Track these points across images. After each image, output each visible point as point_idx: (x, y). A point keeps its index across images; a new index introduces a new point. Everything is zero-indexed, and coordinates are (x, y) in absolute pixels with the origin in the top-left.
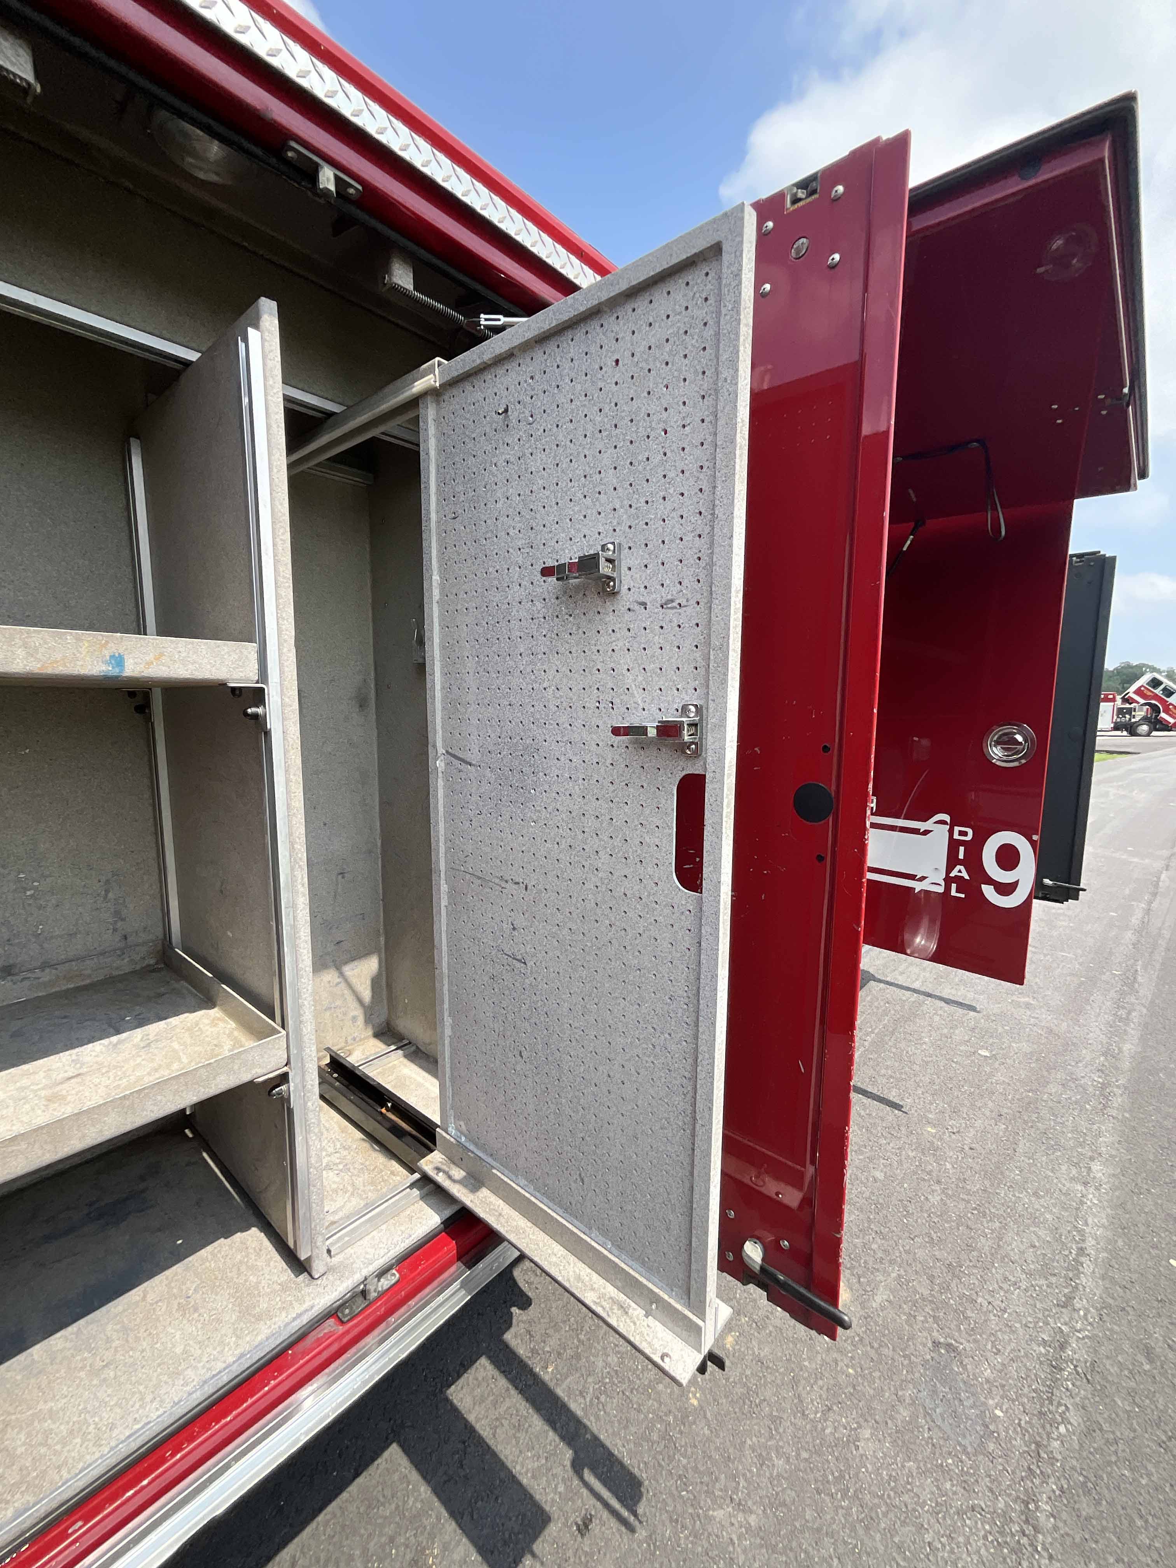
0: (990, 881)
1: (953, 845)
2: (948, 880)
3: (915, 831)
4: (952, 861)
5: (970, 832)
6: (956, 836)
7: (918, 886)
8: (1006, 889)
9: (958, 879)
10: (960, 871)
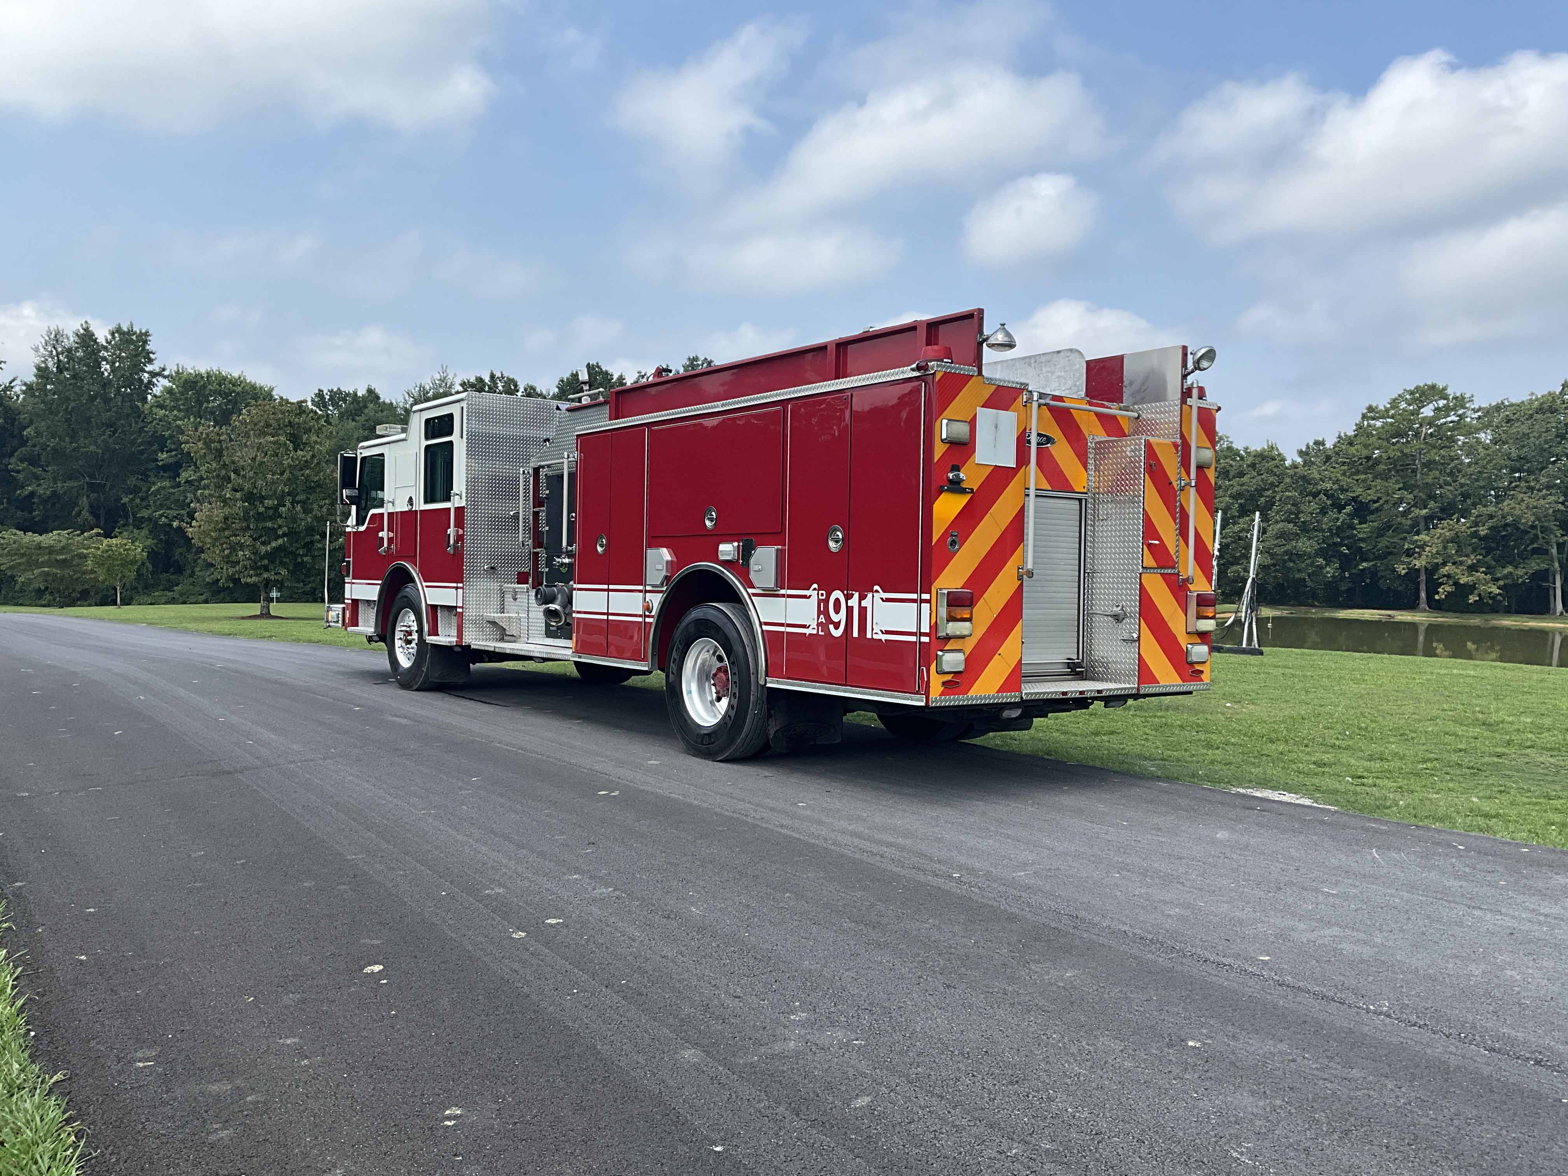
0: (832, 622)
1: (819, 601)
2: (818, 625)
3: (805, 597)
4: (819, 613)
5: (824, 592)
6: (820, 597)
7: (808, 632)
8: (837, 625)
9: (821, 624)
10: (822, 619)
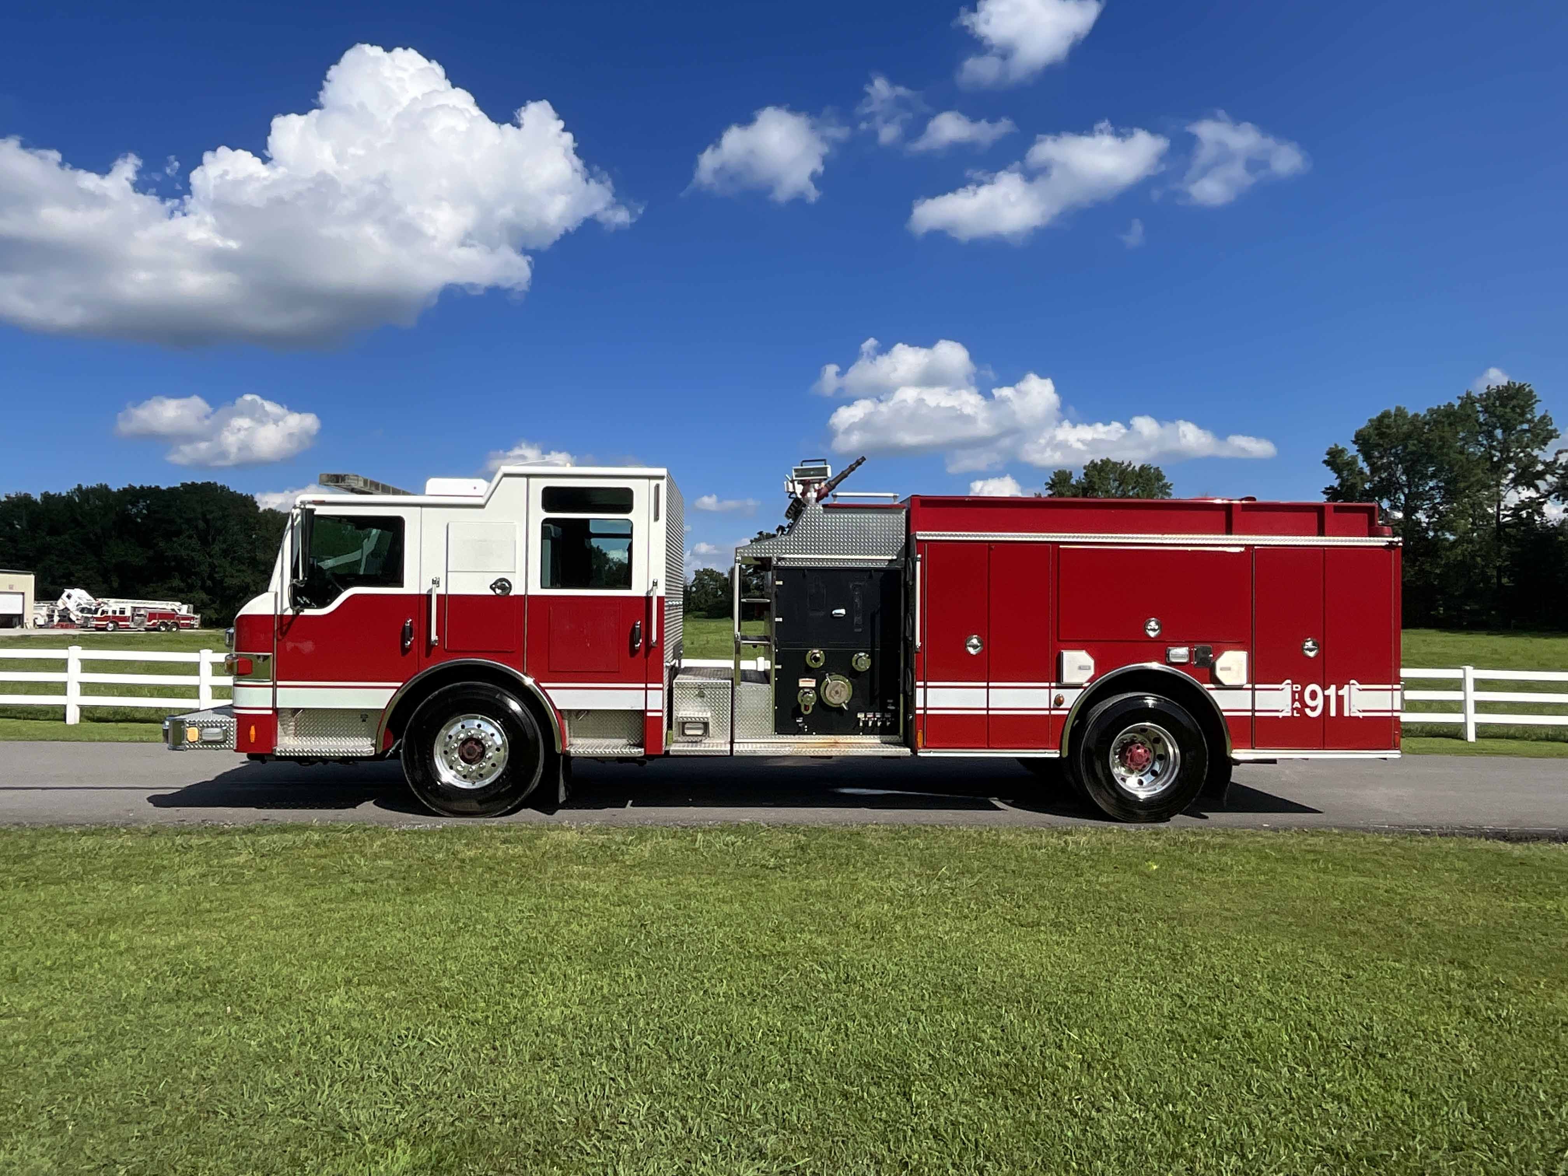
0: (1307, 706)
1: (1294, 693)
2: (1293, 709)
3: (1278, 689)
4: (1294, 700)
5: (1299, 686)
6: (1294, 689)
7: (1280, 715)
8: (1313, 709)
9: (1296, 708)
10: (1297, 705)
